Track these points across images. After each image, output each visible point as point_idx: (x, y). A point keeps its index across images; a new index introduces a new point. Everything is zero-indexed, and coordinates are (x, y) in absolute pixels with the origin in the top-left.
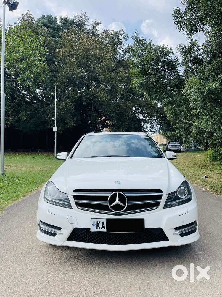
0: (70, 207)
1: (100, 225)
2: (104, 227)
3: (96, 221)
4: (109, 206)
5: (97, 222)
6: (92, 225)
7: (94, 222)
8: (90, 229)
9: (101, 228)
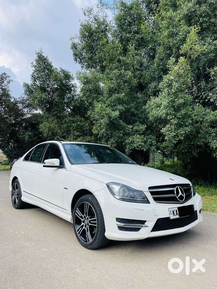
0: (148, 202)
1: (175, 213)
2: (177, 214)
3: (171, 210)
4: (177, 197)
5: (173, 211)
6: (170, 214)
7: (171, 211)
8: (169, 217)
9: (176, 215)
